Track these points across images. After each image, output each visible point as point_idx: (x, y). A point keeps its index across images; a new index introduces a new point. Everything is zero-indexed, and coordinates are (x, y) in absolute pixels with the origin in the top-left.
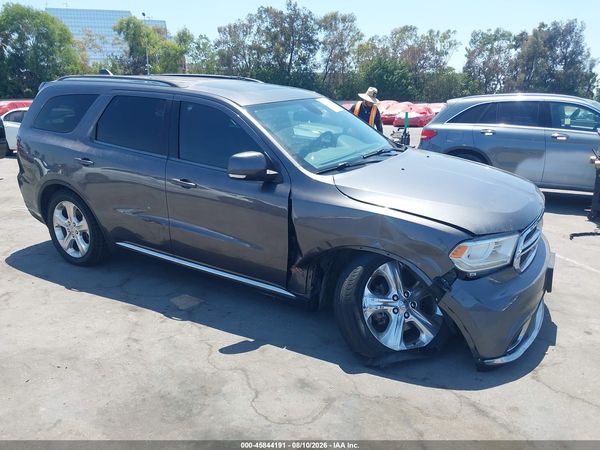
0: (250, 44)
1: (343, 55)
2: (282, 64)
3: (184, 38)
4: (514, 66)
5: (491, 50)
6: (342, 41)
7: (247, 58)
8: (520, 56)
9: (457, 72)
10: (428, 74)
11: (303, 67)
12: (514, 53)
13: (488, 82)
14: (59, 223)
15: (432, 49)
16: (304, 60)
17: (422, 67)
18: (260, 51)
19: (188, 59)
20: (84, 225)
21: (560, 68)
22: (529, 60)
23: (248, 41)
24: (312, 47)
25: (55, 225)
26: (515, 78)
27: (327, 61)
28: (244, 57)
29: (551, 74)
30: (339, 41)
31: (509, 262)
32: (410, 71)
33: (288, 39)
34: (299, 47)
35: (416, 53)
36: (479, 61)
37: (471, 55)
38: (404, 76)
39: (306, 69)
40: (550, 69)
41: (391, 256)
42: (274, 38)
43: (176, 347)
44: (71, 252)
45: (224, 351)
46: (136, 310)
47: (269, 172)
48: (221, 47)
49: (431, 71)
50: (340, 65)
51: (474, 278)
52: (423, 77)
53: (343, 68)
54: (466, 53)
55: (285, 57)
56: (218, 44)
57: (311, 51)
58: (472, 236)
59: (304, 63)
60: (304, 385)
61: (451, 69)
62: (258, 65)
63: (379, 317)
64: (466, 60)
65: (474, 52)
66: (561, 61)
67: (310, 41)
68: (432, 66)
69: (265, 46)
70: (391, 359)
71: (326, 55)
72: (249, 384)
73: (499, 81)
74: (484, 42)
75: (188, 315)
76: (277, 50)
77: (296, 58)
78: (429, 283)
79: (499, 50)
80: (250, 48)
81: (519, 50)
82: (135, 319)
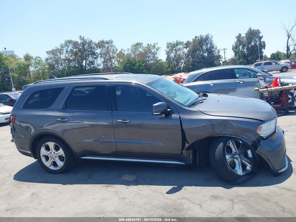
0: (64, 58)
1: (110, 59)
2: (82, 66)
3: (27, 58)
4: (187, 56)
5: (176, 50)
6: (109, 52)
7: (63, 64)
8: (189, 51)
9: (163, 61)
10: (151, 64)
11: (92, 66)
12: (186, 50)
13: (177, 64)
14: (44, 154)
15: (151, 52)
16: (92, 63)
17: (148, 61)
18: (70, 61)
19: (32, 69)
20: (61, 152)
21: (206, 54)
22: (193, 52)
23: (63, 57)
24: (95, 57)
25: (41, 155)
26: (188, 61)
27: (104, 62)
28: (62, 65)
29: (203, 57)
30: (108, 52)
31: (274, 130)
32: (143, 63)
33: (82, 54)
34: (88, 57)
35: (144, 55)
36: (172, 55)
37: (168, 53)
38: (140, 66)
39: (94, 67)
40: (202, 55)
41: (232, 136)
42: (76, 54)
43: (145, 197)
44: (52, 168)
45: (168, 193)
46: (109, 186)
47: (168, 110)
48: (49, 61)
49: (152, 62)
50: (110, 64)
51: (266, 139)
52: (149, 65)
53: (112, 65)
54: (166, 52)
55: (82, 62)
56: (47, 60)
57: (95, 58)
58: (263, 122)
59: (93, 64)
60: (215, 197)
61: (160, 60)
62: (69, 67)
63: (232, 163)
64: (166, 55)
65: (169, 52)
66: (206, 52)
67: (93, 54)
68: (152, 60)
69: (71, 58)
70: (242, 179)
71: (102, 60)
72: (193, 203)
73: (182, 63)
74: (172, 47)
75: (136, 183)
76: (78, 60)
77: (88, 62)
78: (250, 144)
79: (179, 49)
80: (64, 60)
81: (188, 49)
82: (113, 190)
